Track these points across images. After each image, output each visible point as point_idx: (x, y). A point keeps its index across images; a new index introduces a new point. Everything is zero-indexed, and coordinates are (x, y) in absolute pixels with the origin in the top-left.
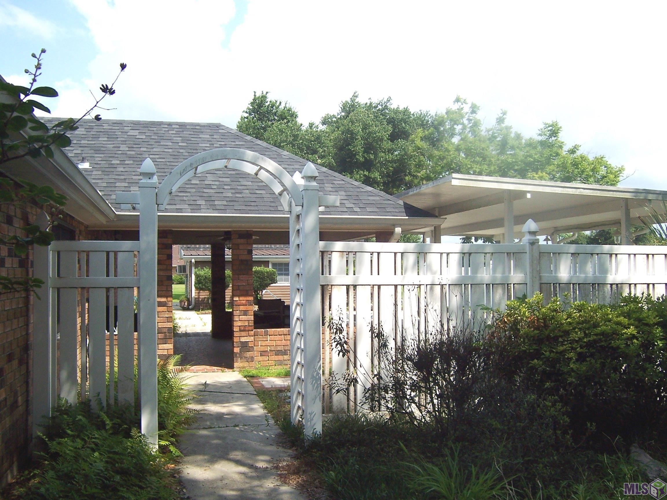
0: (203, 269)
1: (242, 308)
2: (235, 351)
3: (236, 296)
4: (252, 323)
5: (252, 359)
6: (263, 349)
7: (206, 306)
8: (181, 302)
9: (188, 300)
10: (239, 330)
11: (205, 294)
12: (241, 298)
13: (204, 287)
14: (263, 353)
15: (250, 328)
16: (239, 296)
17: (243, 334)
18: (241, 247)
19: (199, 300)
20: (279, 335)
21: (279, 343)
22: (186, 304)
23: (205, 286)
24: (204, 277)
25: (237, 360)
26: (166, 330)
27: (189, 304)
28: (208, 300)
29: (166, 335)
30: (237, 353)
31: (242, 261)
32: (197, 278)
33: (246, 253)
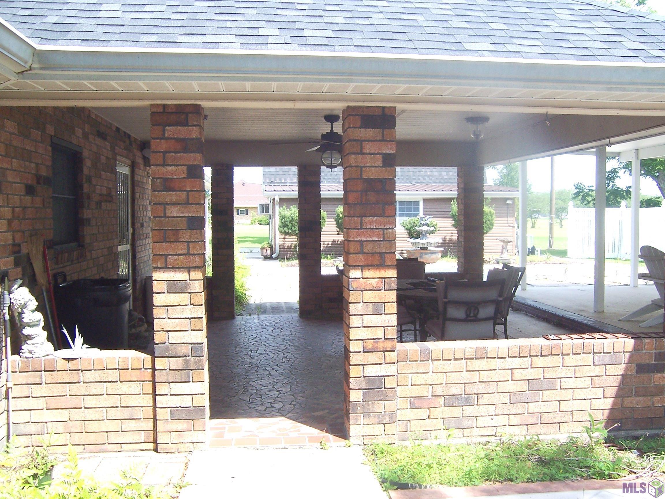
0: (289, 208)
1: (369, 296)
2: (351, 399)
3: (355, 267)
4: (393, 333)
5: (391, 417)
6: (415, 392)
7: (293, 255)
8: (262, 249)
9: (271, 247)
10: (361, 350)
11: (292, 240)
12: (368, 273)
13: (290, 231)
14: (417, 403)
15: (389, 345)
16: (363, 267)
17: (372, 357)
18: (368, 148)
19: (284, 248)
20: (455, 359)
21: (454, 378)
22: (269, 252)
23: (292, 230)
24: (291, 219)
25: (357, 420)
26: (186, 350)
27: (272, 252)
28: (295, 247)
29: (187, 362)
30: (356, 403)
31: (370, 182)
32: (282, 220)
33: (380, 163)
